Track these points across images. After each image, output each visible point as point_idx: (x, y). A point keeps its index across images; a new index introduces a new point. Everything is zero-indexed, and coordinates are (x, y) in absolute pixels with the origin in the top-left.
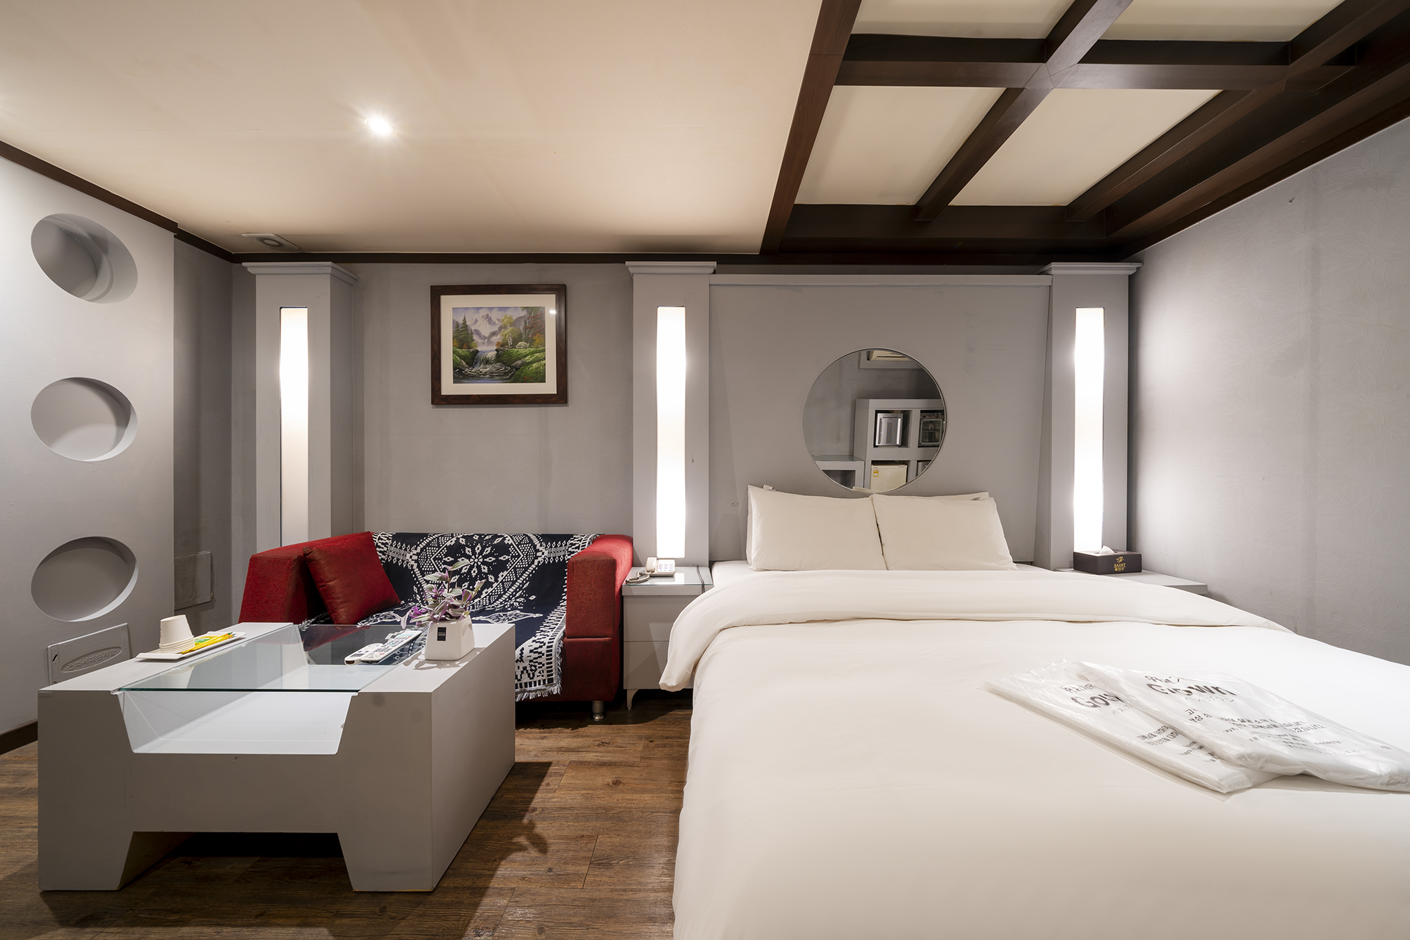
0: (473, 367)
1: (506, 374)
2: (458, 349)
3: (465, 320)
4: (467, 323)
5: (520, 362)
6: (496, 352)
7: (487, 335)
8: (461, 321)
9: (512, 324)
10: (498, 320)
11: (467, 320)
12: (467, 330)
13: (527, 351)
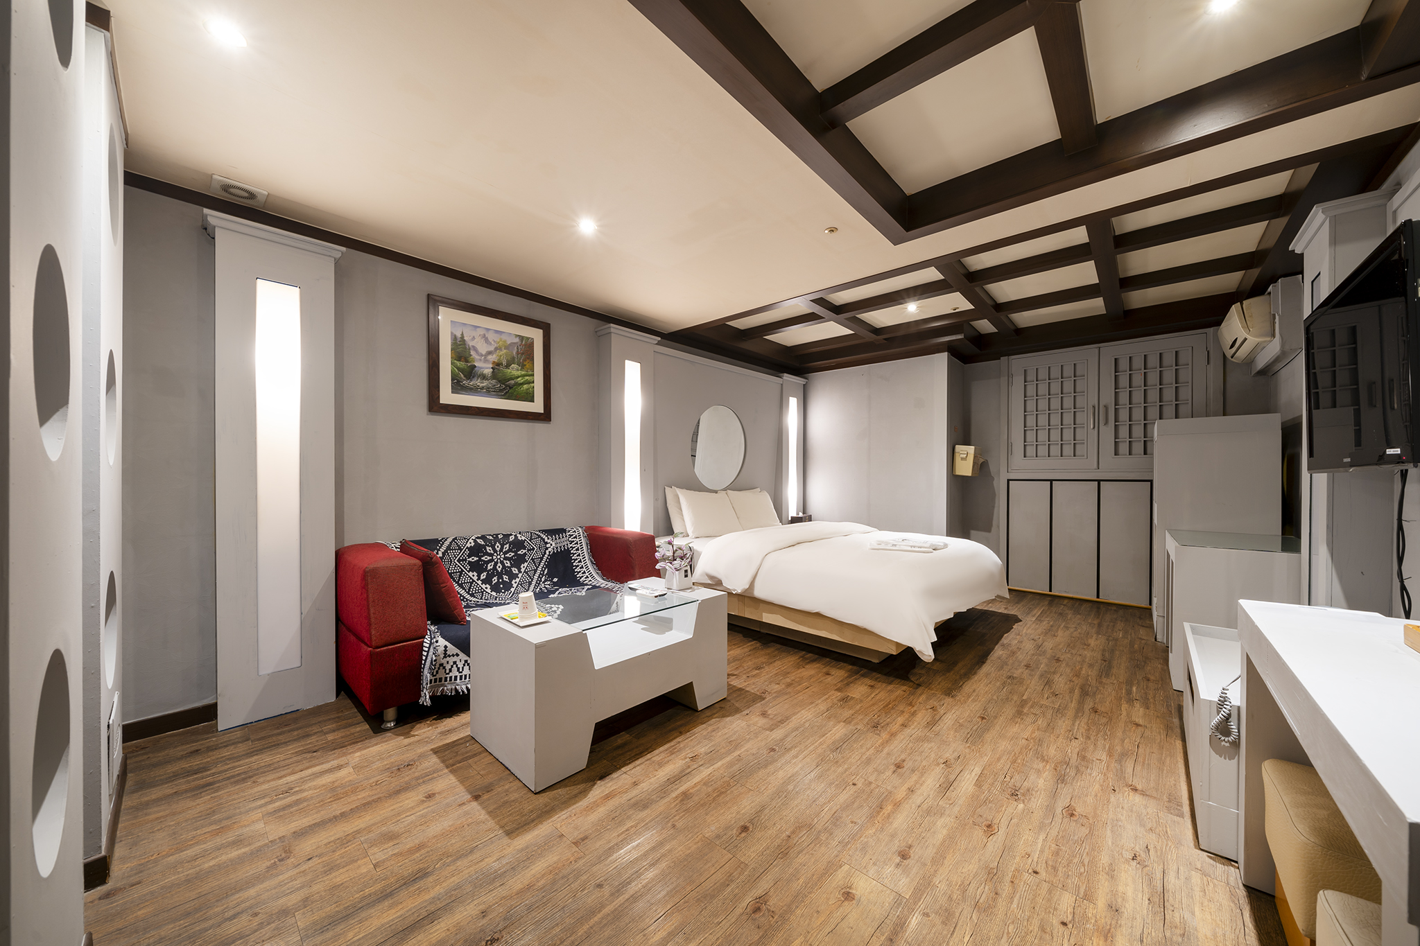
0: (471, 380)
1: (501, 391)
2: (455, 361)
3: (462, 334)
4: (465, 338)
5: (513, 382)
6: (492, 370)
7: (484, 353)
8: (459, 335)
9: (507, 347)
10: (494, 341)
11: (465, 335)
12: (465, 344)
13: (519, 373)
